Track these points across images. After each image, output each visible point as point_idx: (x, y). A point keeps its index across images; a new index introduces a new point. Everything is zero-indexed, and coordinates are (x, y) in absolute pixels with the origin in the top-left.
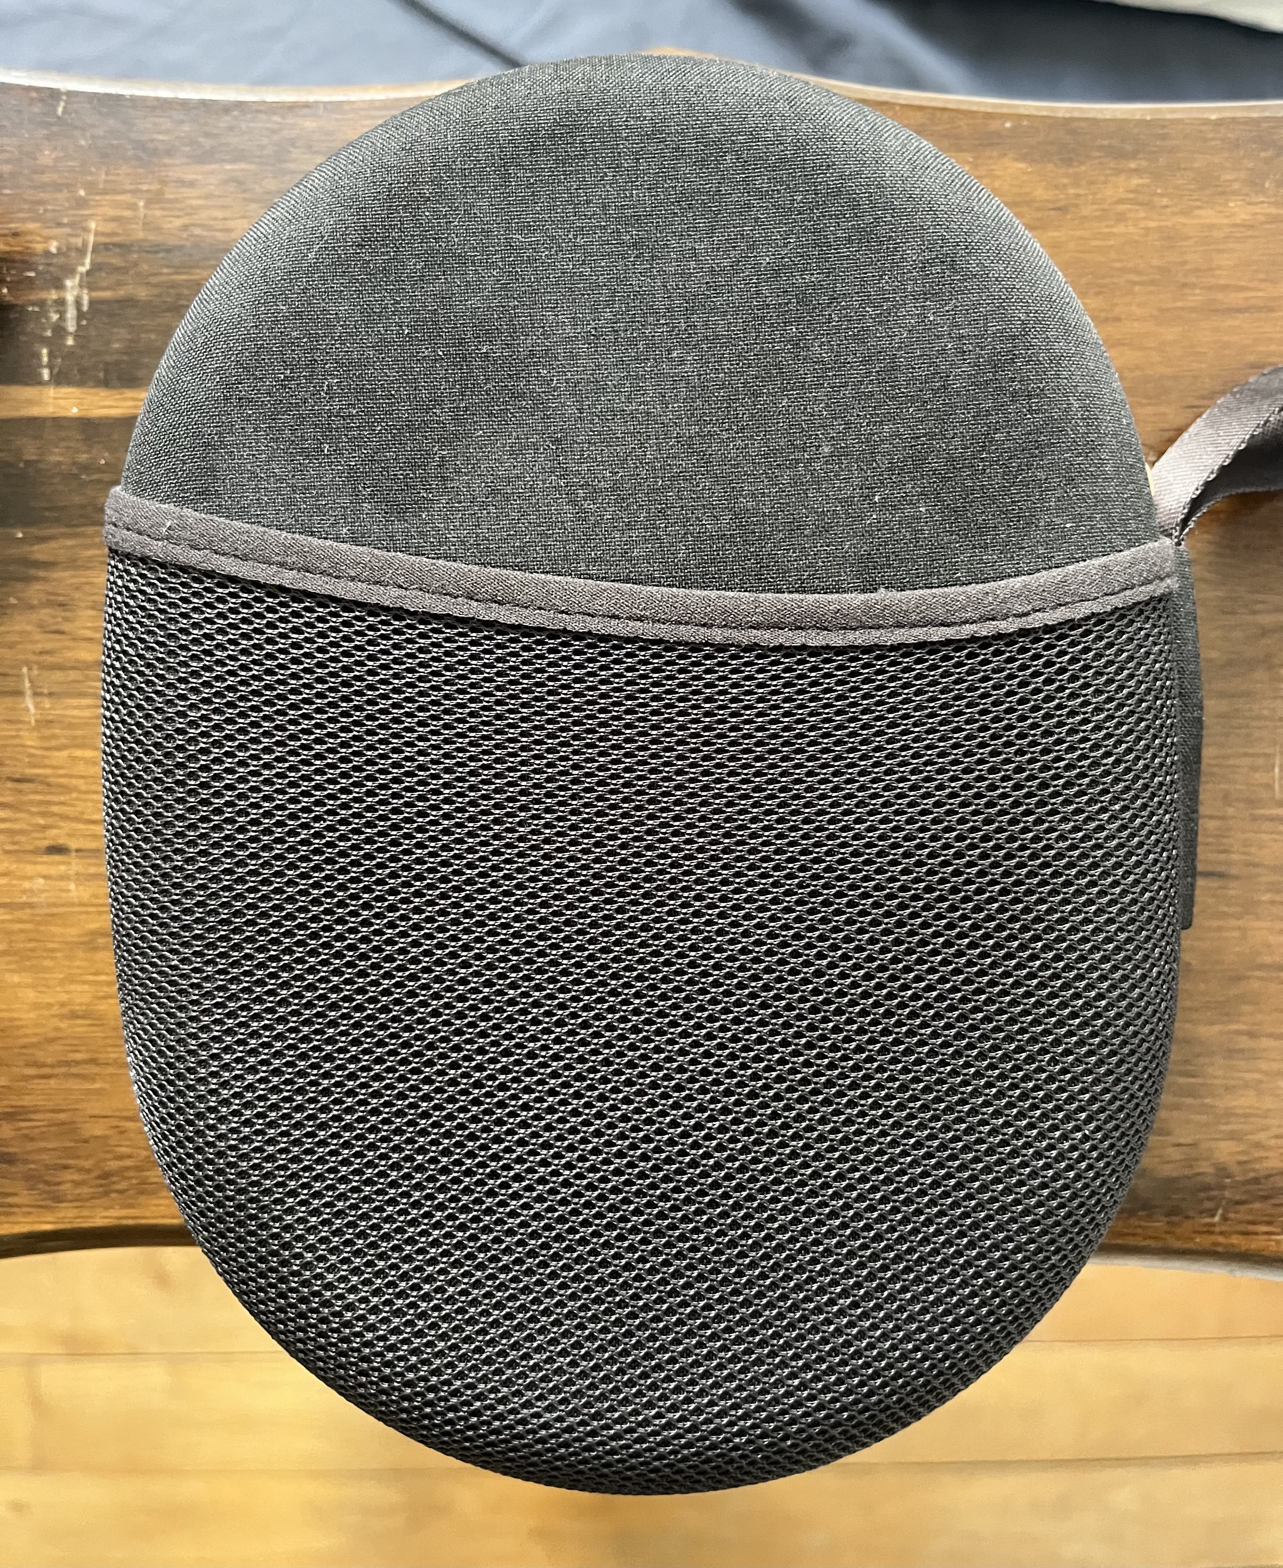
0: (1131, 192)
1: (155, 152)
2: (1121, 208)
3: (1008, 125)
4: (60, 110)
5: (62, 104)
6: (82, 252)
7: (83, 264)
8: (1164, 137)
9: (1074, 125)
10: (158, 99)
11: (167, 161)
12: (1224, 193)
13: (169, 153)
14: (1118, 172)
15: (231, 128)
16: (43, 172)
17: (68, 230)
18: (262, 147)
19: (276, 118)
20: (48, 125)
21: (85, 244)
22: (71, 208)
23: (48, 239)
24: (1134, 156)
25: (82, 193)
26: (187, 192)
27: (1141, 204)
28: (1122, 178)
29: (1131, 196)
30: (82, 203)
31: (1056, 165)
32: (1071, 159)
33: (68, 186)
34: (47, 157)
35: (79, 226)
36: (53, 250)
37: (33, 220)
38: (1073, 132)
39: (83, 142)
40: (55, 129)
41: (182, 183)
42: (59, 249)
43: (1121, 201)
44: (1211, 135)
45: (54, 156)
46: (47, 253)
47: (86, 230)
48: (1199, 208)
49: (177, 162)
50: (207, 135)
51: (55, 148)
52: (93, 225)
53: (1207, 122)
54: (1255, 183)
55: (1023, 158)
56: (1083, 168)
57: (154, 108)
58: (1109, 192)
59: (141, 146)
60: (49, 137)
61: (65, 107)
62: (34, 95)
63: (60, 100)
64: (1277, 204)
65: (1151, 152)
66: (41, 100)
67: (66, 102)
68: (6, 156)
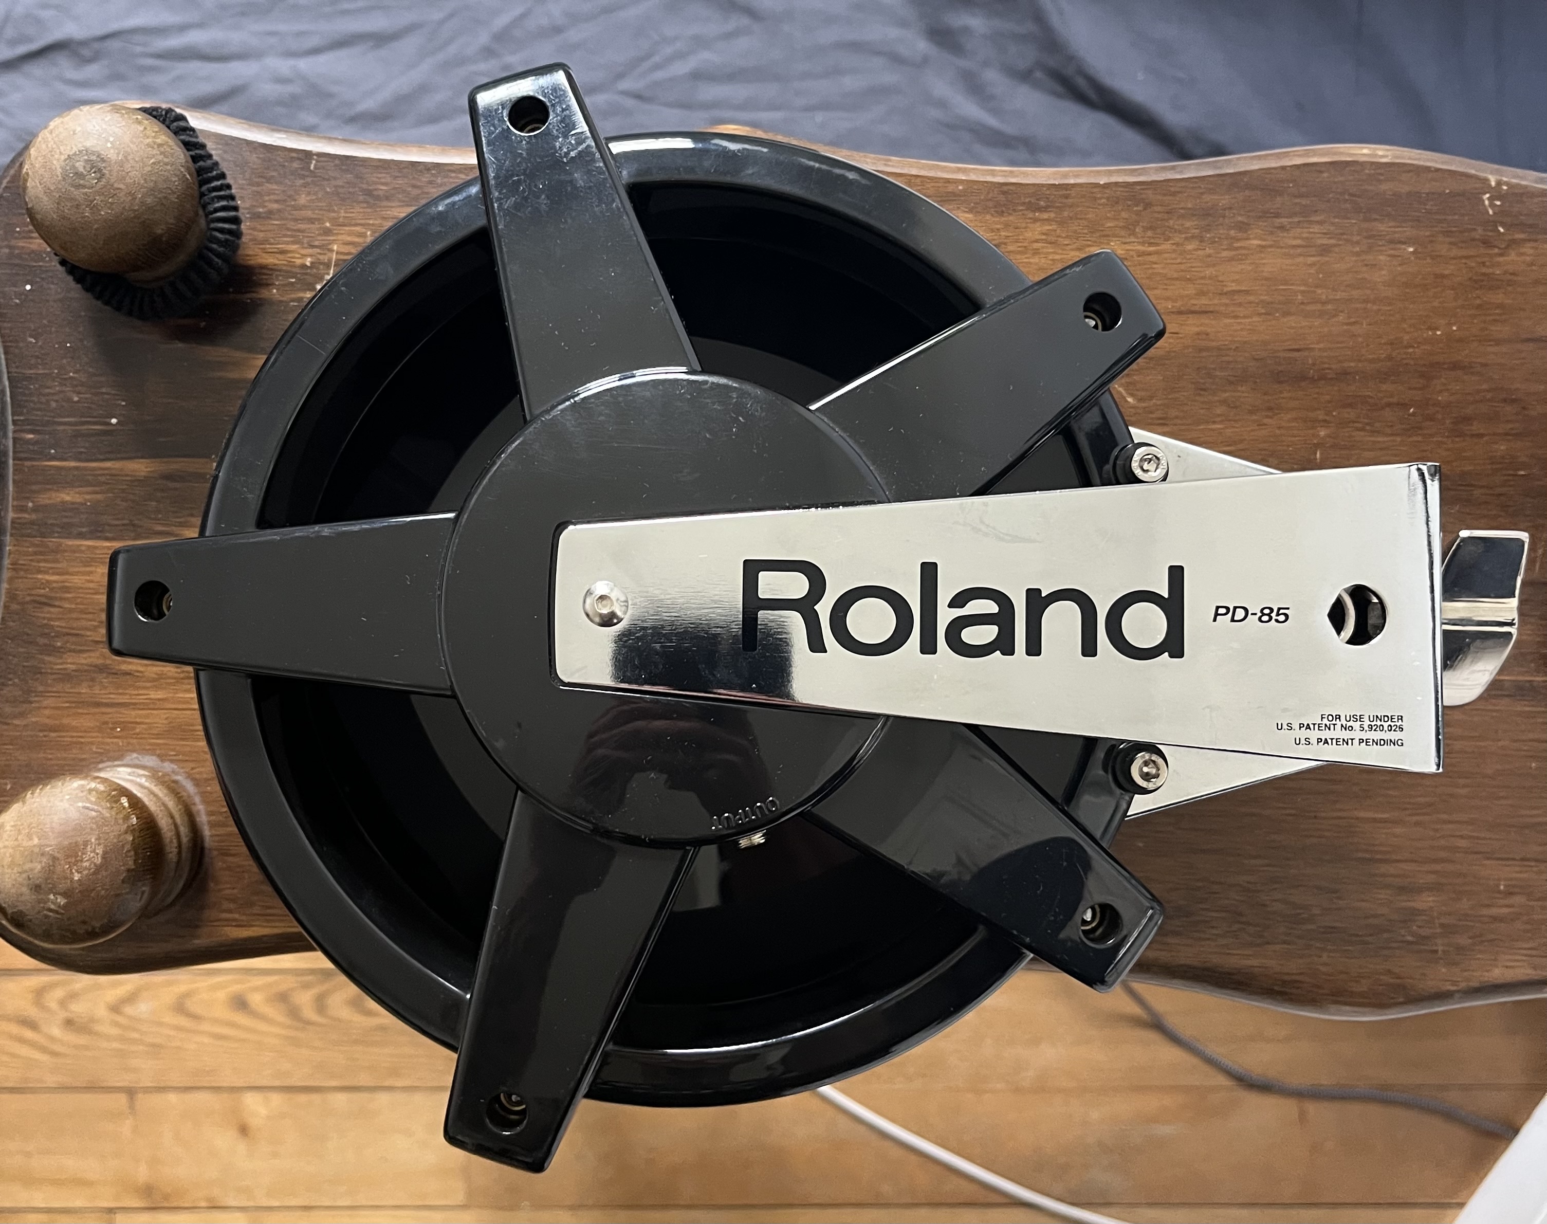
0: (1044, 234)
1: (378, 198)
2: (1036, 245)
3: (960, 188)
4: (312, 167)
5: (314, 162)
6: (328, 266)
7: (328, 274)
8: (1068, 197)
9: (1005, 188)
10: (380, 160)
11: (385, 203)
12: (1108, 236)
13: (387, 198)
14: (1035, 220)
15: (430, 182)
16: (301, 209)
17: (318, 251)
20: (303, 177)
21: (330, 260)
22: (319, 235)
23: (304, 256)
24: (1045, 209)
25: (328, 224)
27: (1050, 243)
28: (1038, 224)
29: (1044, 237)
30: (328, 232)
31: (992, 215)
32: (1003, 212)
33: (319, 219)
34: (303, 199)
35: (325, 248)
36: (308, 264)
37: (294, 243)
38: (1004, 193)
39: (328, 190)
40: (309, 180)
42: (312, 263)
43: (1037, 241)
44: (1099, 196)
45: (308, 198)
46: (304, 266)
47: (332, 251)
48: (1089, 246)
49: (393, 204)
50: (414, 186)
51: (309, 194)
52: (335, 248)
53: (1097, 185)
54: (1130, 228)
55: (971, 211)
56: (1011, 218)
57: (377, 167)
58: (1029, 235)
59: (369, 193)
60: (305, 185)
61: (315, 165)
62: (294, 155)
63: (311, 159)
64: (1143, 243)
65: (1058, 207)
66: (299, 159)
67: (317, 161)
68: (276, 197)
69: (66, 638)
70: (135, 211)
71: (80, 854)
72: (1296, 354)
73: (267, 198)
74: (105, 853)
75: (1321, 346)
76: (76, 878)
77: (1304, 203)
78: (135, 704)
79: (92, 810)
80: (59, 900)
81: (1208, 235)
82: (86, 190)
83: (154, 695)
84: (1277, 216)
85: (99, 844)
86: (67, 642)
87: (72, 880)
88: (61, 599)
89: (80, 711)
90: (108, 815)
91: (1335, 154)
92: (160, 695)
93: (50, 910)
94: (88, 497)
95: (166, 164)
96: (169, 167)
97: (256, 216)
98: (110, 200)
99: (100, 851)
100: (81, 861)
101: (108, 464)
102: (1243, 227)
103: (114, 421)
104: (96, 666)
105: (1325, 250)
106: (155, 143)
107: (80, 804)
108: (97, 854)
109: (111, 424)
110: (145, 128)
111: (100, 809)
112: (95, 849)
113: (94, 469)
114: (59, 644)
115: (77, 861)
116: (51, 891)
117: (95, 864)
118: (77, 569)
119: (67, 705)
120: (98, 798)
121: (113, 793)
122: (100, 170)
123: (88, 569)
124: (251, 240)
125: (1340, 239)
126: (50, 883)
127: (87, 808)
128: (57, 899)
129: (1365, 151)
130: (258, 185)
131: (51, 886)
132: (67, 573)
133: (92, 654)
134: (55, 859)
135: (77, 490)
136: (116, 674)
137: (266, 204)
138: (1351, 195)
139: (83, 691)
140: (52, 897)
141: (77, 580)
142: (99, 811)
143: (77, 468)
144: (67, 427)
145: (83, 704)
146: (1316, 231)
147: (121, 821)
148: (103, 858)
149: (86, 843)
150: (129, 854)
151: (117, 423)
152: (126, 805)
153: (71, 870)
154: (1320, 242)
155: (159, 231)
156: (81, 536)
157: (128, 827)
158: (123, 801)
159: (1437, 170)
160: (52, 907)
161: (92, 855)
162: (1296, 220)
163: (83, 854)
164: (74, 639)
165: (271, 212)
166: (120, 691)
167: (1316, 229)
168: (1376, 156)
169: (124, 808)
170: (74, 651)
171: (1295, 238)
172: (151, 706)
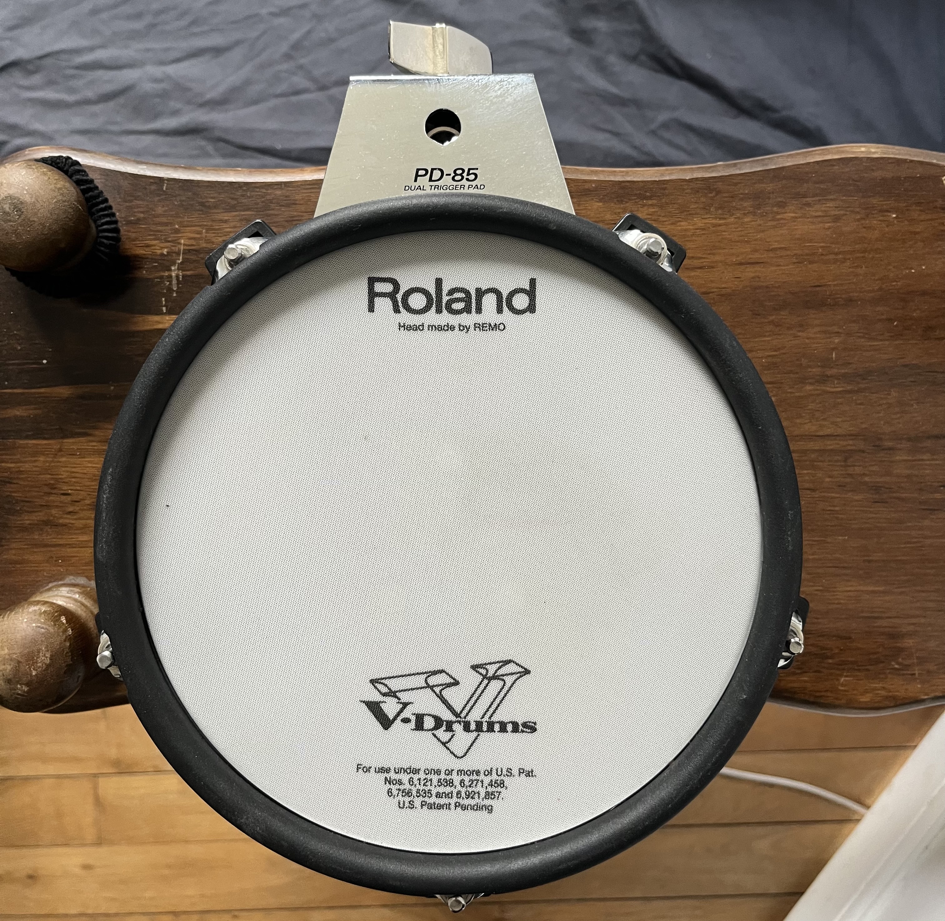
1: (209, 207)
3: (593, 186)
4: (164, 189)
5: (165, 185)
6: (178, 254)
7: (179, 259)
8: (665, 189)
9: (623, 184)
10: (209, 182)
11: (214, 211)
13: (215, 207)
14: (644, 206)
15: (243, 196)
16: (158, 217)
17: (172, 244)
19: (263, 190)
21: (179, 250)
22: (172, 233)
23: (162, 248)
25: (177, 226)
26: (225, 225)
30: (177, 231)
32: (622, 201)
33: (171, 223)
34: (160, 210)
35: (176, 242)
36: (165, 253)
37: (155, 239)
39: (176, 203)
40: (163, 197)
41: (222, 221)
42: (168, 252)
44: (686, 187)
45: (163, 209)
46: (162, 254)
47: (180, 244)
48: (680, 221)
49: (219, 211)
50: (232, 199)
51: (163, 206)
52: (182, 241)
53: (685, 180)
54: (706, 208)
55: (600, 201)
56: (627, 205)
59: (202, 204)
60: (159, 201)
61: (167, 186)
62: (152, 181)
63: (164, 183)
64: (716, 218)
65: (659, 196)
66: (155, 183)
67: (167, 184)
68: (141, 210)
69: (22, 504)
70: (46, 234)
71: (35, 658)
72: (818, 289)
73: (136, 210)
74: (51, 656)
75: (835, 283)
76: (34, 674)
77: (822, 187)
78: (69, 544)
79: (42, 628)
80: (24, 688)
81: (759, 212)
82: (12, 223)
83: (81, 538)
84: (805, 196)
85: (48, 651)
86: (24, 506)
87: (31, 675)
88: (18, 478)
89: (35, 550)
90: (53, 631)
91: (843, 152)
92: (85, 538)
93: (18, 694)
94: (31, 412)
95: (64, 201)
96: (66, 203)
97: (129, 223)
98: (28, 229)
99: (48, 655)
100: (37, 663)
101: (42, 390)
102: (782, 205)
103: (45, 361)
104: (43, 521)
105: (837, 219)
106: (56, 187)
107: (34, 625)
108: (47, 658)
109: (43, 364)
110: (49, 178)
111: (47, 627)
112: (45, 654)
113: (35, 393)
114: (18, 508)
115: (34, 663)
116: (18, 682)
117: (46, 664)
118: (27, 459)
119: (26, 547)
120: (46, 619)
121: (56, 614)
122: (20, 210)
123: (33, 459)
124: (127, 239)
125: (846, 211)
126: (17, 678)
127: (39, 627)
128: (22, 687)
129: (863, 149)
130: (131, 201)
131: (17, 680)
132: (21, 462)
133: (40, 514)
134: (19, 662)
135: (24, 407)
136: (57, 526)
137: (136, 214)
138: (853, 180)
139: (37, 537)
140: (19, 686)
141: (27, 466)
142: (47, 629)
143: (22, 394)
144: (15, 367)
145: (36, 545)
146: (831, 206)
147: (61, 634)
148: (50, 659)
149: (39, 652)
150: (68, 655)
151: (46, 363)
152: (64, 621)
153: (30, 669)
154: (833, 213)
155: (63, 245)
156: (27, 437)
157: (66, 637)
158: (62, 620)
159: (912, 161)
160: (20, 692)
161: (43, 658)
162: (817, 198)
163: (37, 658)
164: (28, 504)
165: (139, 219)
166: (59, 536)
167: (830, 204)
168: (871, 153)
169: (63, 624)
170: (28, 512)
171: (817, 211)
172: (81, 546)
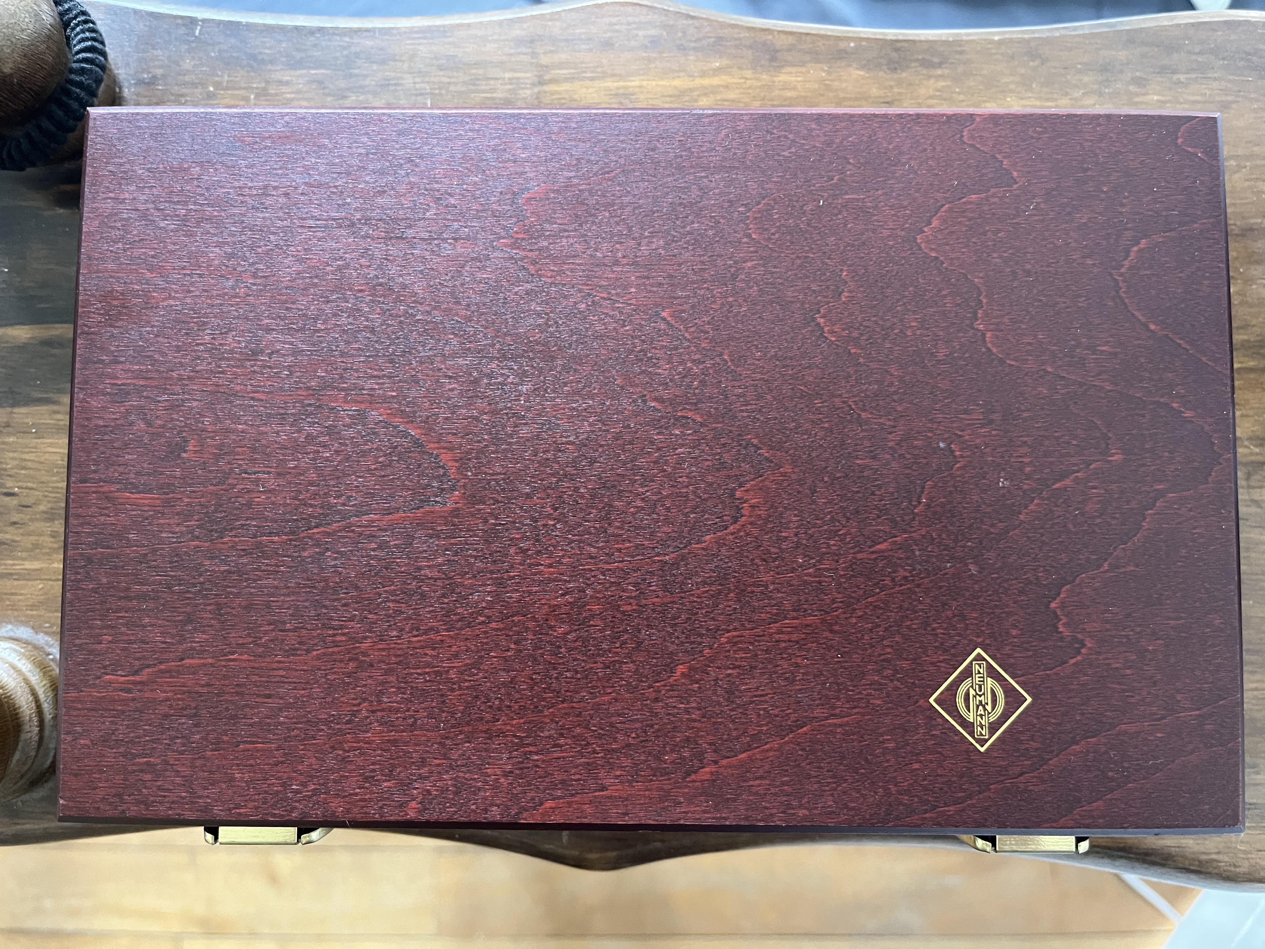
1: (262, 62)
3: (852, 45)
4: (197, 32)
5: (199, 28)
10: (264, 25)
11: (269, 67)
12: (1004, 91)
13: (271, 62)
15: (315, 46)
16: (185, 74)
18: (336, 59)
19: (347, 39)
20: (188, 42)
22: (203, 99)
24: (940, 65)
25: (211, 89)
26: (284, 89)
27: (945, 100)
28: (932, 81)
29: (938, 94)
31: (885, 72)
33: (202, 84)
34: (188, 64)
38: (897, 50)
41: (281, 83)
43: (931, 97)
45: (192, 63)
49: (278, 68)
51: (193, 58)
53: (992, 42)
54: (1025, 84)
55: (862, 67)
56: (904, 75)
57: (262, 31)
58: (922, 91)
59: (254, 57)
60: (190, 51)
61: (200, 30)
62: (178, 21)
63: (197, 25)
65: (952, 63)
66: (184, 25)
67: (202, 27)
68: (160, 63)
77: (1200, 59)
83: (28, 565)
84: (1174, 72)
92: (36, 565)
102: (1140, 82)
137: (151, 70)
146: (1215, 87)
165: (155, 78)
